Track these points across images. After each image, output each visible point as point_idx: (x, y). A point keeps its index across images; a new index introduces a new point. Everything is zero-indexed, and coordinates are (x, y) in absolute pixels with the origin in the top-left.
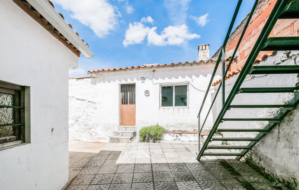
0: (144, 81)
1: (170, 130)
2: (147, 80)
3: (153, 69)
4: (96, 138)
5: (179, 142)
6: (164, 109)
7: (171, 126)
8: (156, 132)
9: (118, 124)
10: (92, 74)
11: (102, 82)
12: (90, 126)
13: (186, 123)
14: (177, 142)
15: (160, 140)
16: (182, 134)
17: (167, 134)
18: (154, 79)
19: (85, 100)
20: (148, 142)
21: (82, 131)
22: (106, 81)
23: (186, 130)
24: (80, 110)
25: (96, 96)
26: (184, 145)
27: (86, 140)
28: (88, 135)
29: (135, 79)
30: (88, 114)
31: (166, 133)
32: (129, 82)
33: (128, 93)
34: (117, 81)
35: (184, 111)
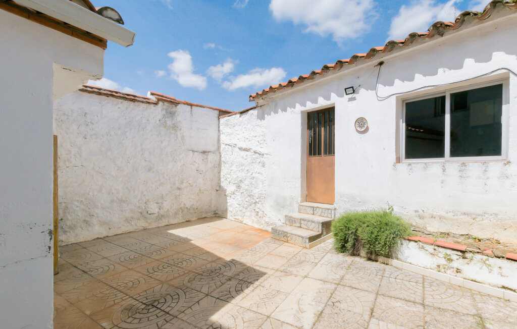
0: (354, 95)
1: (430, 229)
2: (362, 91)
3: (376, 61)
4: (264, 222)
5: (458, 280)
6: (410, 164)
7: (433, 217)
8: (376, 234)
9: (299, 199)
10: (257, 100)
11: (272, 113)
12: (255, 198)
13: (496, 215)
14: (449, 276)
15: (388, 256)
16: (468, 255)
17: (412, 243)
18: (380, 86)
19: (249, 150)
20: (353, 255)
21: (245, 206)
22: (279, 110)
23: (496, 237)
24: (243, 167)
25: (265, 141)
26: (478, 297)
27: (250, 223)
28: (254, 214)
29: (333, 96)
30: (254, 175)
31: (410, 240)
32: (322, 103)
33: (323, 129)
34: (298, 105)
35: (485, 171)
